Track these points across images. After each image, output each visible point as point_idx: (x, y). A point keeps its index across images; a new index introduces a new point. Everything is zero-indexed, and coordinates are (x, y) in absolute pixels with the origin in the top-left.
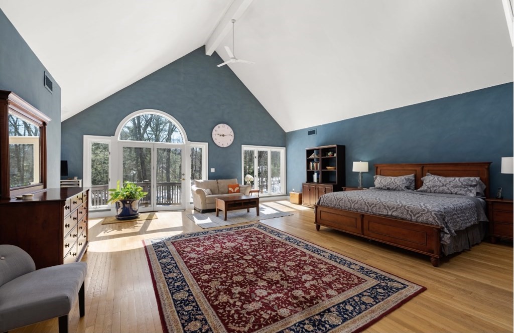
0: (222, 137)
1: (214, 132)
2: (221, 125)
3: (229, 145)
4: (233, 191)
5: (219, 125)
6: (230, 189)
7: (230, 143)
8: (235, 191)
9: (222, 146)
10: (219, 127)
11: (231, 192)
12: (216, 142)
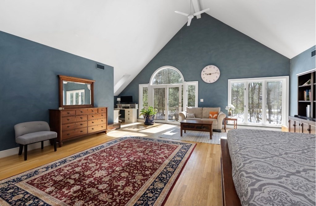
0: (209, 75)
1: (202, 73)
2: (208, 67)
3: (215, 80)
4: (212, 117)
5: (206, 67)
6: (210, 115)
7: (216, 79)
8: (214, 117)
9: (209, 82)
10: (207, 68)
11: (211, 118)
12: (205, 80)
